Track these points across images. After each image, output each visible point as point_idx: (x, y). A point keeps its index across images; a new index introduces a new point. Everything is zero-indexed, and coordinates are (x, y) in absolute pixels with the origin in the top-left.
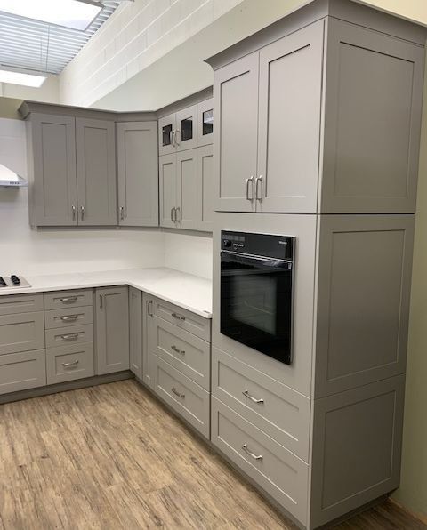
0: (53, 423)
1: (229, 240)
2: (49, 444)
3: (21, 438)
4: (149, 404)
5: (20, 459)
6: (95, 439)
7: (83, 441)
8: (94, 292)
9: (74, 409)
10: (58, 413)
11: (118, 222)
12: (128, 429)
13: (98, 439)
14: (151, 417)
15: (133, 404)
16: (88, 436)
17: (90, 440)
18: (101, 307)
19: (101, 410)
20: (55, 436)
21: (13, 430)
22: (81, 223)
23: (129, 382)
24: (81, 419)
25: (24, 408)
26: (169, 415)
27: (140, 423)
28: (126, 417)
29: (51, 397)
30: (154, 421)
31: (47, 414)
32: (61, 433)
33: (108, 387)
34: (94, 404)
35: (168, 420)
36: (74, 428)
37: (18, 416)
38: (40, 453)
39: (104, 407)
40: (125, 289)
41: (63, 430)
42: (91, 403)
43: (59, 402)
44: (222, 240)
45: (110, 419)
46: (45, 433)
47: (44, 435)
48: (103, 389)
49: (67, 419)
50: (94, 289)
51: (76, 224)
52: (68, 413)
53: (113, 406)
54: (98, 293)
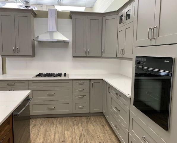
0: (71, 128)
1: (139, 61)
2: (67, 137)
3: (59, 132)
4: (107, 128)
5: (55, 140)
6: (83, 139)
7: (78, 138)
8: (90, 81)
9: (79, 125)
10: (74, 125)
11: (101, 55)
12: (96, 138)
13: (84, 139)
14: (107, 134)
15: (101, 127)
16: (81, 136)
17: (81, 139)
18: (93, 87)
19: (89, 126)
20: (70, 134)
21: (58, 128)
22: (88, 56)
23: (102, 117)
24: (80, 128)
25: (64, 120)
26: (114, 135)
27: (102, 135)
28: (97, 132)
29: (73, 118)
30: (107, 136)
31: (70, 125)
32: (72, 133)
33: (94, 117)
34: (87, 124)
35: (113, 137)
36: (77, 132)
37: (61, 123)
38: (62, 140)
39: (90, 126)
40: (102, 81)
41: (73, 132)
42: (86, 123)
43: (75, 120)
44: (136, 61)
45: (91, 131)
46: (67, 132)
47: (66, 132)
48: (92, 118)
49: (76, 128)
50: (90, 80)
51: (86, 56)
52: (77, 125)
53: (93, 126)
54: (92, 81)
